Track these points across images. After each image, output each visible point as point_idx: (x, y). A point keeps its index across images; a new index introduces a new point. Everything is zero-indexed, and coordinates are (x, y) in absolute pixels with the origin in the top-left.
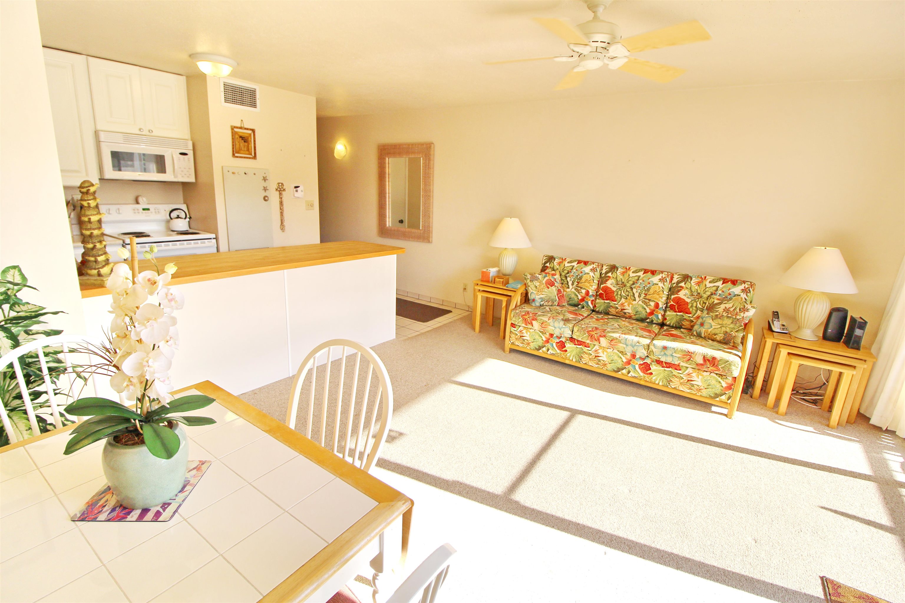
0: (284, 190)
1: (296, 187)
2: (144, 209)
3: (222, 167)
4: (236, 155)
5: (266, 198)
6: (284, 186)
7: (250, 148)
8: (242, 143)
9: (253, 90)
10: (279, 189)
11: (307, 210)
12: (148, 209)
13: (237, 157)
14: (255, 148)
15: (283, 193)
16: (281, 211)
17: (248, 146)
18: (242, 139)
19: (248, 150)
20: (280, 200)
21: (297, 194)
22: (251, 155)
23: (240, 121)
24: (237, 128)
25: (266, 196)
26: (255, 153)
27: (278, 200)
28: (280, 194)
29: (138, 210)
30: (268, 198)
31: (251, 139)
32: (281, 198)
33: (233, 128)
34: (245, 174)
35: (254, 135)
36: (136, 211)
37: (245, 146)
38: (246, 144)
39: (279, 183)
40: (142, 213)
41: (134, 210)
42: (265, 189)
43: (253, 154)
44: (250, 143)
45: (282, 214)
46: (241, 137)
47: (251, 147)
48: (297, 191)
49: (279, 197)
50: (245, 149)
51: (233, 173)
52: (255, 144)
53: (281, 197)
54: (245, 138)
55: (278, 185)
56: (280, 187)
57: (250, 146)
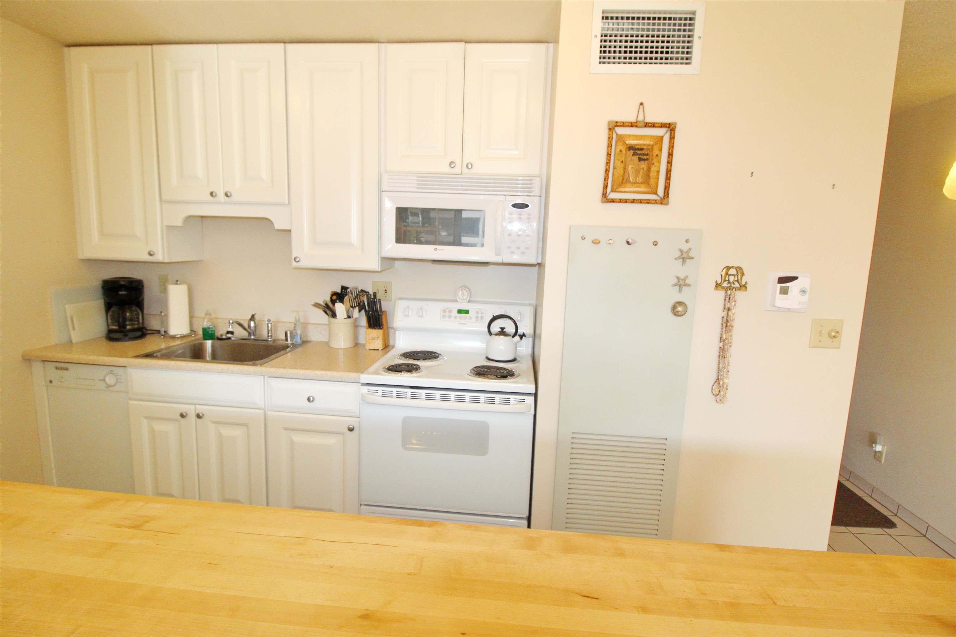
0: (744, 287)
1: (782, 280)
2: (460, 311)
3: (570, 227)
4: (612, 196)
5: (680, 309)
6: (743, 274)
7: (653, 174)
8: (633, 164)
9: (688, 16)
10: (725, 285)
11: (813, 347)
12: (467, 312)
13: (613, 201)
14: (669, 171)
15: (739, 295)
16: (721, 344)
17: (649, 170)
18: (634, 154)
19: (647, 180)
20: (724, 314)
21: (781, 301)
22: (655, 193)
23: (639, 104)
24: (623, 125)
25: (680, 303)
26: (667, 188)
27: (720, 313)
28: (728, 298)
29: (450, 311)
30: (685, 312)
31: (661, 150)
32: (729, 309)
33: (613, 126)
34: (628, 243)
35: (672, 138)
36: (447, 314)
37: (637, 171)
38: (644, 165)
39: (728, 268)
40: (456, 318)
41: (444, 311)
42: (681, 282)
43: (661, 191)
44: (655, 161)
45: (723, 353)
46: (631, 148)
47: (658, 172)
48: (784, 291)
49: (722, 307)
50: (639, 179)
51: (596, 242)
52: (670, 162)
53: (728, 305)
54: (642, 149)
55: (723, 273)
56: (732, 279)
57: (653, 169)
